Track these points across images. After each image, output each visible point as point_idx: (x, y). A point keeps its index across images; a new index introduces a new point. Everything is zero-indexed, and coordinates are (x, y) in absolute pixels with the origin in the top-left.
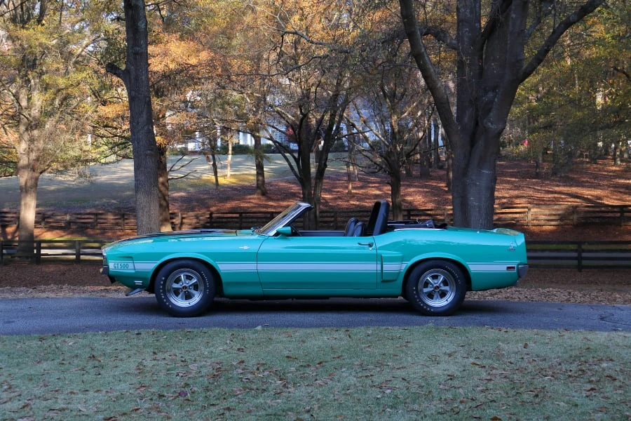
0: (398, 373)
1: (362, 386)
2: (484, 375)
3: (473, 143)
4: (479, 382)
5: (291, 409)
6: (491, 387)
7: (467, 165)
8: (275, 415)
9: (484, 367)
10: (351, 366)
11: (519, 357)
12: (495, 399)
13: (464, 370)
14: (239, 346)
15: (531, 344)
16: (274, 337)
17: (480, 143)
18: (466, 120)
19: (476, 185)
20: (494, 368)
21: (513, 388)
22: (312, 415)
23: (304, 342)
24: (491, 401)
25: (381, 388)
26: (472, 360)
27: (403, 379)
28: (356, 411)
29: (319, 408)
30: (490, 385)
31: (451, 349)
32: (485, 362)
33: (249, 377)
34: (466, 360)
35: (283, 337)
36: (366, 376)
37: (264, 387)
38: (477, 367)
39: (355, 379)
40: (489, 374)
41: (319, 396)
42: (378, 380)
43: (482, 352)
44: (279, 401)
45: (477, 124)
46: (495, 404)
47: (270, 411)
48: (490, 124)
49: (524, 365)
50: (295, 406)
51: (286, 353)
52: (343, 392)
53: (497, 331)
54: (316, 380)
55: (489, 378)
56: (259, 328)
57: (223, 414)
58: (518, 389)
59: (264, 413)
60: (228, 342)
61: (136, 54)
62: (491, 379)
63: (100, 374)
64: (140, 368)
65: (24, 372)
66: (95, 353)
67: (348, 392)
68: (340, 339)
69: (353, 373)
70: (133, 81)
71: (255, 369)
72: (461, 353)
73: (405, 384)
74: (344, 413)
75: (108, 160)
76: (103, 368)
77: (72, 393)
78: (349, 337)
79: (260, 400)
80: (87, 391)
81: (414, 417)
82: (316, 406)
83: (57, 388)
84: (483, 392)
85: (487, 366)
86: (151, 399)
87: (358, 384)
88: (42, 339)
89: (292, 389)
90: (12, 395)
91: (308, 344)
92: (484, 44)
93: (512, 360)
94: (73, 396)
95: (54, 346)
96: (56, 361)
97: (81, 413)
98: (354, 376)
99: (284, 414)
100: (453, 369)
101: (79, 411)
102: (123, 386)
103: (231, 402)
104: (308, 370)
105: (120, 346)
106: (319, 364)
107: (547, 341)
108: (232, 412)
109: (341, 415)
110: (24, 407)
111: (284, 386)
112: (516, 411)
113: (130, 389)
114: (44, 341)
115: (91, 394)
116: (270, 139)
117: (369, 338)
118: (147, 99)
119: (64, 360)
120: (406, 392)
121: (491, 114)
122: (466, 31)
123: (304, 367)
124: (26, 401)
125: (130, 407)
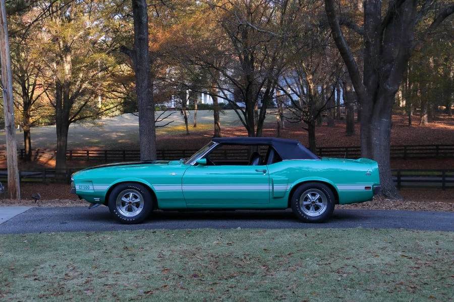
0: (348, 262)
1: (324, 271)
2: (412, 264)
3: (375, 100)
4: (409, 270)
5: (276, 288)
6: (420, 273)
7: (371, 116)
8: (266, 292)
9: (411, 258)
10: (312, 257)
11: (434, 251)
12: (427, 282)
13: (397, 261)
14: (227, 242)
15: (441, 243)
16: (251, 235)
17: (381, 100)
18: (370, 83)
19: (378, 129)
20: (419, 259)
21: (438, 274)
22: (294, 292)
23: (273, 239)
24: (425, 284)
25: (338, 273)
26: (400, 253)
27: (353, 266)
28: (325, 290)
29: (297, 287)
30: (419, 272)
31: (383, 244)
32: (410, 255)
33: (240, 264)
34: (396, 253)
35: (256, 235)
36: (326, 264)
37: (253, 271)
38: (405, 258)
39: (317, 266)
40: (416, 263)
41: (295, 279)
42: (335, 266)
43: (406, 247)
44: (267, 281)
45: (378, 86)
46: (428, 286)
47: (261, 289)
48: (388, 86)
49: (440, 257)
50: (279, 285)
51: (263, 247)
52: (311, 275)
53: (411, 232)
54: (290, 266)
55: (417, 266)
56: (239, 228)
57: (228, 291)
58: (441, 275)
59: (257, 290)
60: (219, 238)
61: (140, 39)
62: (418, 268)
63: (134, 260)
64: (161, 257)
65: (81, 258)
66: (127, 245)
67: (314, 275)
68: (299, 237)
69: (315, 262)
70: (138, 58)
71: (243, 258)
72: (390, 247)
73: (355, 270)
74: (316, 291)
75: (114, 114)
76: (134, 256)
77: (117, 273)
78: (306, 235)
79: (252, 281)
80: (127, 272)
81: (369, 295)
82: (294, 286)
83: (106, 270)
84: (415, 276)
85: (413, 258)
86: (174, 279)
87: (321, 270)
88: (88, 235)
89: (273, 273)
90: (76, 274)
91: (276, 241)
92: (383, 30)
93: (430, 253)
94: (118, 275)
95: (97, 240)
96: (102, 251)
97: (127, 288)
98: (317, 264)
99: (273, 291)
100: (388, 260)
101: (125, 286)
102: (152, 269)
103: (232, 281)
104: (281, 259)
105: (143, 241)
106: (289, 255)
107: (451, 239)
108: (234, 289)
109: (315, 292)
110: (86, 282)
111: (267, 270)
112: (446, 291)
113: (157, 271)
114: (90, 237)
115: (131, 274)
116: (226, 98)
117: (320, 236)
118: (148, 70)
119: (106, 250)
120: (358, 276)
121: (389, 79)
122: (371, 21)
123: (279, 257)
124: (87, 278)
125: (161, 284)
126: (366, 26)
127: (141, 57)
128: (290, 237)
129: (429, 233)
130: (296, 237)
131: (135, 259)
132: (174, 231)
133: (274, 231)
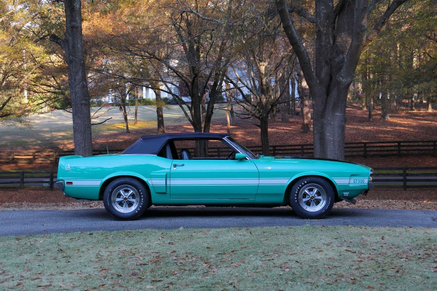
0: (292, 257)
1: (267, 267)
2: (356, 258)
3: (328, 92)
4: (352, 263)
5: (218, 283)
6: (363, 266)
7: (324, 110)
8: (206, 287)
9: (355, 252)
10: (256, 254)
11: (379, 245)
12: (367, 274)
13: (340, 255)
14: (169, 241)
15: (386, 237)
16: (194, 234)
17: (334, 93)
18: (323, 75)
19: (331, 124)
20: (362, 253)
21: (379, 267)
22: (234, 287)
23: (217, 237)
24: (365, 276)
25: (281, 268)
26: (345, 248)
27: (297, 262)
28: (267, 283)
29: (238, 282)
30: (362, 265)
31: (328, 240)
32: (354, 249)
33: (182, 262)
34: (341, 248)
35: (200, 235)
36: (269, 260)
37: (195, 268)
38: (350, 253)
39: (260, 262)
40: (359, 257)
41: (237, 274)
42: (278, 262)
43: (351, 242)
44: (208, 278)
45: (331, 78)
46: (368, 277)
47: (202, 284)
48: (341, 78)
49: (384, 251)
50: (220, 281)
51: (206, 245)
52: (254, 271)
53: (359, 228)
54: (232, 263)
55: (360, 260)
56: (181, 228)
57: (168, 287)
58: (383, 268)
59: (198, 285)
60: (160, 238)
61: (73, 27)
62: (361, 261)
63: (69, 262)
64: (99, 257)
65: (11, 261)
66: (61, 248)
67: (257, 271)
68: (244, 236)
69: (259, 258)
70: (71, 48)
71: (185, 256)
72: (336, 243)
73: (299, 264)
74: (258, 285)
75: (43, 111)
76: (70, 257)
77: (52, 275)
78: (251, 233)
79: (193, 277)
80: (63, 273)
81: (310, 287)
82: (236, 281)
83: (39, 272)
84: (357, 269)
85: (357, 252)
86: (112, 278)
87: (264, 266)
88: (18, 239)
89: (215, 270)
90: (7, 277)
91: (220, 239)
92: (336, 18)
93: (375, 248)
94: (52, 276)
95: (29, 243)
96: (33, 254)
97: (62, 288)
98: (260, 260)
99: (213, 286)
100: (331, 254)
101: (61, 287)
102: (90, 270)
103: (172, 279)
104: (224, 256)
105: (80, 243)
106: (232, 252)
107: (398, 234)
108: (174, 286)
109: (256, 286)
110: (18, 285)
111: (209, 267)
112: (384, 282)
113: (95, 271)
114: (20, 241)
115: (66, 275)
116: (170, 93)
117: (265, 234)
118: (82, 62)
119: (39, 253)
120: (300, 270)
121: (342, 71)
122: (323, 9)
123: (222, 254)
124: (18, 281)
125: (98, 283)
126: (317, 13)
127: (74, 47)
128: (235, 235)
129: (376, 229)
130: (240, 235)
131: (70, 260)
132: (113, 233)
133: (219, 230)
